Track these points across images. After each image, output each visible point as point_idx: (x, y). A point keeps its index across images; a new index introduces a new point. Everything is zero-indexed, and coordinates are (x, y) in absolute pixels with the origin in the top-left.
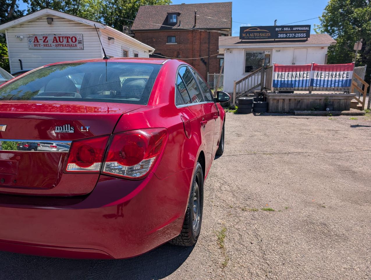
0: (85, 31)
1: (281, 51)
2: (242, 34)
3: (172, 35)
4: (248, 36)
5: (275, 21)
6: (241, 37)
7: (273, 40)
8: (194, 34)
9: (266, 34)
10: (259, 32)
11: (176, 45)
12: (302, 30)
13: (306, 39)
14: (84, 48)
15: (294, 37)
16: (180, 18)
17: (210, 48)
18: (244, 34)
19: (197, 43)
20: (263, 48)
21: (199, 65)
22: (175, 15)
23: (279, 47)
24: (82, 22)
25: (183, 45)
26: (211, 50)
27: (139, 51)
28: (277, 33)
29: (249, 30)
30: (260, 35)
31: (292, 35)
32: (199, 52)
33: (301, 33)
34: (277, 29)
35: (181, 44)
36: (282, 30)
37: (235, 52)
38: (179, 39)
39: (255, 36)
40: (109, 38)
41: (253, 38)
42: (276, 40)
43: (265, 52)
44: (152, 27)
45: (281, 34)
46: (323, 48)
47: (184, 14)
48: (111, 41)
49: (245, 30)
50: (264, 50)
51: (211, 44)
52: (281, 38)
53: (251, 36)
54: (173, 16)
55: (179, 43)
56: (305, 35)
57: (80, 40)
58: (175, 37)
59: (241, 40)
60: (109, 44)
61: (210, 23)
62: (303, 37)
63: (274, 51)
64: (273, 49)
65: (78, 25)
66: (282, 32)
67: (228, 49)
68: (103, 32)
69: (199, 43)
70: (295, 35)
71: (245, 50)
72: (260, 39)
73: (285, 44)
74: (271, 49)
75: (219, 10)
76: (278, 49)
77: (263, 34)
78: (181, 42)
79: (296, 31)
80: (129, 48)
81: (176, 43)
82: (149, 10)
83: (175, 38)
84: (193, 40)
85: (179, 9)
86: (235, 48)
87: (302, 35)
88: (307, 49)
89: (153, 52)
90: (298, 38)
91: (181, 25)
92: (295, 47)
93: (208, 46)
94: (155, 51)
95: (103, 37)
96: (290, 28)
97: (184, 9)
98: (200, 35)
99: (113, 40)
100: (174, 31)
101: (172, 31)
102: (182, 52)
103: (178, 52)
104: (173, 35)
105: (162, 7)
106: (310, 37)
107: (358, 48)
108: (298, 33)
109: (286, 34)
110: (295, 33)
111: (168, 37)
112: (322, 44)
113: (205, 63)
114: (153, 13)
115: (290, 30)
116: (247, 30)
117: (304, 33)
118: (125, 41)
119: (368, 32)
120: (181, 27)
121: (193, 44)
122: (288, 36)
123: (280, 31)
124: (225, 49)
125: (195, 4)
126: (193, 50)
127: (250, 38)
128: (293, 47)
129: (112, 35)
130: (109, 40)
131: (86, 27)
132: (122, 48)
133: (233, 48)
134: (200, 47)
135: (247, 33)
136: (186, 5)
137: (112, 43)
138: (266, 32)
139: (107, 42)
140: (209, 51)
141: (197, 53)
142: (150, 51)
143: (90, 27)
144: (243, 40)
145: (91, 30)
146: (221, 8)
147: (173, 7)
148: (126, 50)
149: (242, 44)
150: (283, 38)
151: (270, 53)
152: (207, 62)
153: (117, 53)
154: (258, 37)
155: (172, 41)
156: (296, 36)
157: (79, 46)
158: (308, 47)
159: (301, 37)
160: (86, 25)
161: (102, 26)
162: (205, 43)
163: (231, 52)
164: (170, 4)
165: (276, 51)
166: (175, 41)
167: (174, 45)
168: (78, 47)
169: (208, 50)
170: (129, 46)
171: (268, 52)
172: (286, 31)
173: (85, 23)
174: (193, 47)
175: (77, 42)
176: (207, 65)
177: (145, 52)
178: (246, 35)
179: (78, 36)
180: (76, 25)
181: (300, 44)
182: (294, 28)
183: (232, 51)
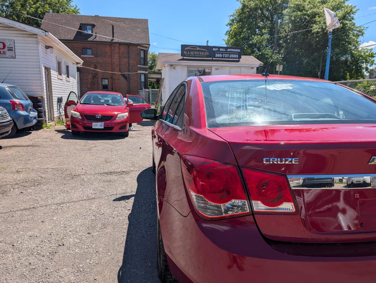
0: (18, 37)
1: (219, 69)
2: (183, 52)
3: (87, 47)
4: (189, 54)
5: (207, 42)
6: (182, 55)
7: (211, 59)
8: (112, 48)
9: (205, 53)
10: (199, 51)
11: (92, 57)
12: (234, 52)
13: (238, 59)
14: (16, 57)
15: (229, 58)
16: (95, 30)
17: (130, 63)
18: (185, 52)
19: (116, 57)
20: (203, 66)
21: (119, 80)
22: (90, 27)
23: (217, 66)
24: (15, 26)
25: (100, 58)
26: (131, 65)
27: (70, 63)
28: (214, 53)
29: (190, 48)
30: (199, 53)
31: (227, 56)
32: (119, 66)
33: (234, 54)
34: (214, 49)
35: (98, 58)
36: (219, 51)
37: (178, 68)
38: (96, 52)
39: (196, 54)
40: (46, 46)
41: (194, 56)
42: (213, 59)
43: (206, 69)
44: (64, 37)
45: (218, 53)
46: (252, 68)
47: (99, 26)
48: (49, 50)
49: (186, 48)
50: (204, 68)
51: (131, 59)
52: (217, 57)
53: (191, 54)
54: (88, 27)
55: (96, 56)
56: (237, 56)
57: (10, 46)
58: (92, 49)
59: (182, 57)
60: (46, 53)
61: (128, 38)
62: (236, 57)
63: (213, 69)
64: (212, 67)
65: (8, 29)
66: (219, 52)
67: (172, 65)
68: (41, 39)
69: (119, 57)
70: (229, 55)
71: (187, 67)
72: (200, 57)
73: (223, 63)
74: (211, 67)
75: (136, 25)
76: (216, 67)
77: (202, 53)
78: (98, 55)
79: (230, 51)
80: (61, 58)
81: (93, 56)
82: (58, 18)
83: (90, 50)
84: (112, 54)
85: (93, 21)
86: (178, 65)
87: (235, 56)
88: (241, 68)
89: (81, 64)
90: (232, 58)
91: (97, 37)
92: (231, 66)
93: (128, 61)
94: (83, 63)
95: (42, 45)
96: (225, 49)
97: (98, 21)
98: (119, 49)
99: (52, 49)
100: (90, 43)
101: (87, 42)
102: (99, 66)
103: (95, 65)
104: (89, 47)
105: (73, 17)
106: (242, 58)
107: (279, 69)
108: (232, 54)
109: (222, 54)
110: (229, 54)
111: (83, 49)
112: (253, 64)
113: (126, 78)
114: (63, 22)
115: (225, 51)
116: (188, 48)
117: (236, 54)
118: (58, 51)
119: (266, 56)
120: (97, 39)
121: (111, 58)
122: (224, 56)
123: (216, 51)
124: (169, 65)
125: (111, 17)
126: (112, 64)
127: (191, 55)
128: (229, 66)
129: (49, 43)
130: (46, 48)
131: (18, 32)
132: (56, 59)
133: (176, 65)
134: (119, 61)
135: (187, 50)
136: (100, 17)
137: (50, 53)
138: (205, 51)
139: (44, 51)
140: (129, 65)
141: (117, 67)
142: (77, 63)
143: (25, 33)
144: (184, 58)
145: (26, 36)
146: (138, 24)
147: (86, 17)
148: (60, 61)
149: (185, 61)
150: (220, 57)
151: (210, 71)
152: (128, 77)
153: (53, 64)
154: (198, 56)
155: (88, 53)
156: (230, 57)
157: (8, 53)
158: (240, 67)
159: (234, 58)
160: (19, 29)
161: (43, 33)
162: (125, 57)
163: (174, 69)
164: (78, 14)
165: (215, 69)
166: (91, 54)
167: (91, 57)
168: (8, 55)
169: (127, 64)
170: (62, 57)
171: (208, 70)
172: (221, 51)
173: (20, 28)
174: (112, 61)
175: (6, 49)
176: (128, 80)
177: (73, 63)
178: (187, 52)
179: (7, 41)
180: (5, 28)
181: (235, 64)
182: (228, 49)
183: (175, 67)
